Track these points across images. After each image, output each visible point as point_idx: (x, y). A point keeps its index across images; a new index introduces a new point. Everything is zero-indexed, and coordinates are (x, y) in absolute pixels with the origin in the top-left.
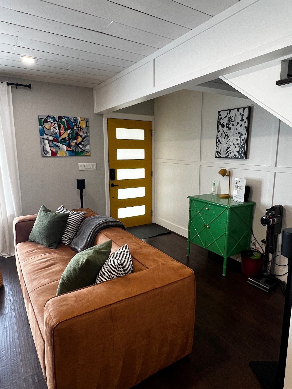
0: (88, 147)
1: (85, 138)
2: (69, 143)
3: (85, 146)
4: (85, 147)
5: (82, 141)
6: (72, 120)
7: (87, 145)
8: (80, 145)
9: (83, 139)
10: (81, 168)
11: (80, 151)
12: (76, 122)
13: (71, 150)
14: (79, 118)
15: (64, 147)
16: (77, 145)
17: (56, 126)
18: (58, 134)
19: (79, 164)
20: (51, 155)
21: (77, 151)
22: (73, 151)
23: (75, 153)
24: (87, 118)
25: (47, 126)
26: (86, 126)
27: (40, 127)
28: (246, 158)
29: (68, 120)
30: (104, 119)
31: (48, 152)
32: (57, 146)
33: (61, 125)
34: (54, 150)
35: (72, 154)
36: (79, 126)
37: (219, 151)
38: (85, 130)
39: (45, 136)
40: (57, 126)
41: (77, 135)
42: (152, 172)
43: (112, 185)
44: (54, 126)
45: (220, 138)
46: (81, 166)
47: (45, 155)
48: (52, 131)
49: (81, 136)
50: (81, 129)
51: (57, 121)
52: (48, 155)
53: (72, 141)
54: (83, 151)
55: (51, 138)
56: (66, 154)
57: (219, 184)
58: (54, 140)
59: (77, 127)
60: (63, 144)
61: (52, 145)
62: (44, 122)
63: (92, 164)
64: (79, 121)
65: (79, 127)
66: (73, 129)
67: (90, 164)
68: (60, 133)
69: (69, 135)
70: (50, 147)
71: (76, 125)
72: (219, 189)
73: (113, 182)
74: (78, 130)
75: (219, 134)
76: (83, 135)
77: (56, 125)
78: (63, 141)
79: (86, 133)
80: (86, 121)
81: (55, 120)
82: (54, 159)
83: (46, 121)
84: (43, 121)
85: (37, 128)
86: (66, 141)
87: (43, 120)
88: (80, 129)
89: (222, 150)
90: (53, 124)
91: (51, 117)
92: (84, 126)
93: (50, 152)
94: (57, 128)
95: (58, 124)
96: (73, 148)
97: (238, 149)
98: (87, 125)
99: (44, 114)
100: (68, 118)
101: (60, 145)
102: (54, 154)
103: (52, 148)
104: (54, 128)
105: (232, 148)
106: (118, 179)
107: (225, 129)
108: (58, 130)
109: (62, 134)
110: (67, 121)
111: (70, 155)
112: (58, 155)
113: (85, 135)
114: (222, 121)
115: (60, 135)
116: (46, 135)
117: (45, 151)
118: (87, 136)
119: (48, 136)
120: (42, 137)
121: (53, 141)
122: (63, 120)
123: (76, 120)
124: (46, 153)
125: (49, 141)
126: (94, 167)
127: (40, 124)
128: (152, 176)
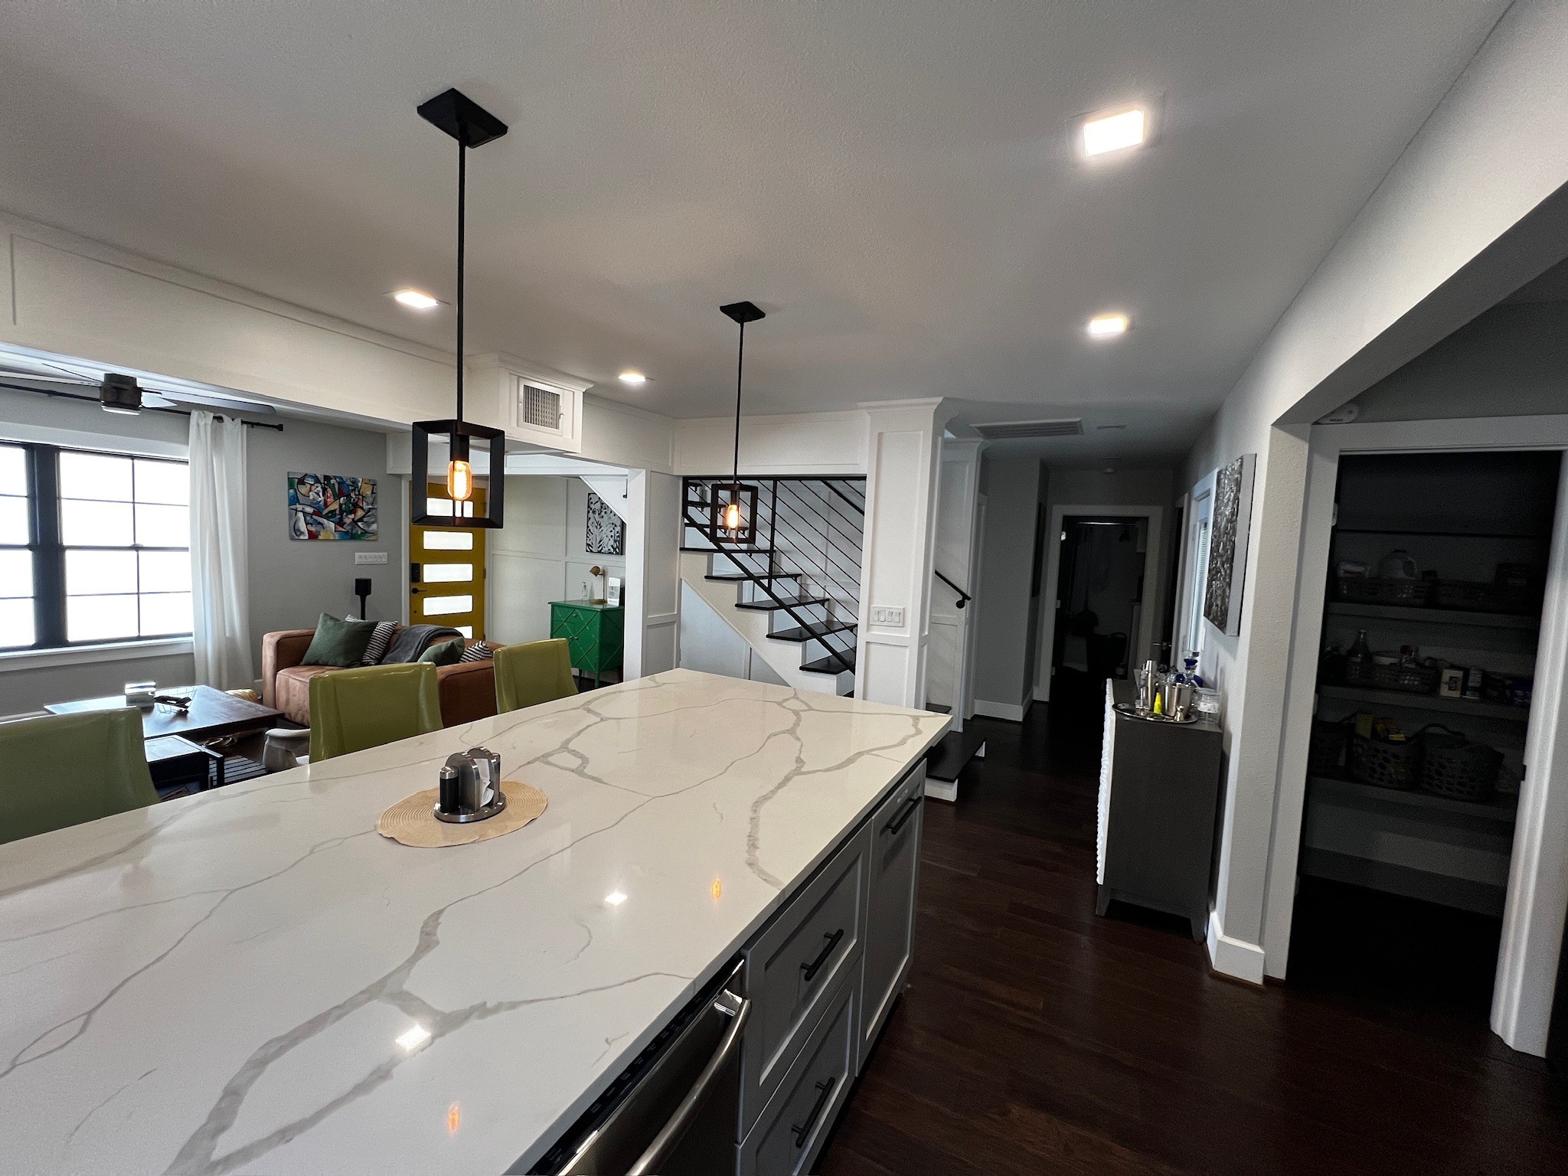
0: (374, 527)
1: (369, 511)
2: (341, 519)
3: (369, 524)
4: (369, 526)
5: (364, 517)
6: (348, 482)
7: (373, 523)
8: (360, 524)
9: (366, 514)
10: (360, 560)
11: (359, 533)
12: (355, 485)
13: (343, 530)
14: (361, 480)
15: (332, 525)
16: (354, 522)
17: (319, 491)
18: (322, 503)
19: (357, 554)
20: (307, 537)
21: (354, 531)
22: (347, 532)
23: (350, 536)
24: (374, 481)
25: (303, 489)
26: (372, 493)
27: (291, 490)
28: (622, 554)
29: (341, 483)
30: (403, 482)
31: (302, 533)
32: (320, 523)
33: (329, 489)
34: (313, 529)
35: (345, 537)
36: (359, 491)
37: (590, 543)
38: (370, 500)
39: (298, 506)
40: (321, 490)
41: (356, 505)
42: (485, 571)
43: (414, 591)
44: (316, 491)
45: (590, 528)
46: (360, 557)
47: (296, 537)
48: (311, 498)
49: (362, 508)
50: (363, 497)
51: (321, 484)
52: (302, 537)
53: (346, 515)
54: (365, 532)
55: (309, 510)
56: (335, 536)
57: (592, 587)
58: (314, 513)
59: (357, 493)
60: (331, 519)
61: (310, 522)
62: (298, 484)
63: (381, 554)
64: (360, 484)
65: (359, 494)
66: (348, 496)
67: (377, 554)
68: (325, 502)
69: (341, 505)
70: (307, 524)
71: (354, 490)
72: (592, 592)
73: (416, 586)
74: (359, 498)
75: (590, 522)
76: (366, 507)
77: (319, 489)
78: (330, 516)
79: (372, 504)
80: (373, 485)
81: (317, 480)
82: (313, 544)
83: (301, 482)
84: (295, 483)
85: (284, 493)
86: (336, 515)
87: (297, 480)
88: (360, 497)
89: (594, 543)
90: (313, 488)
91: (311, 476)
92: (369, 493)
93: (306, 532)
94: (321, 494)
95: (322, 488)
96: (347, 528)
97: (612, 542)
98: (375, 491)
99: (299, 470)
100: (341, 478)
101: (325, 521)
102: (313, 536)
103: (309, 526)
104: (316, 494)
105: (606, 540)
106: (425, 581)
107: (597, 516)
108: (322, 498)
109: (329, 504)
110: (339, 483)
111: (342, 539)
112: (320, 538)
113: (370, 507)
114: (592, 506)
115: (326, 505)
116: (300, 504)
117: (296, 531)
118: (374, 509)
119: (304, 506)
120: (293, 507)
121: (312, 514)
122: (332, 481)
123: (354, 482)
124: (298, 533)
125: (305, 514)
126: (384, 560)
127: (291, 485)
128: (485, 577)
